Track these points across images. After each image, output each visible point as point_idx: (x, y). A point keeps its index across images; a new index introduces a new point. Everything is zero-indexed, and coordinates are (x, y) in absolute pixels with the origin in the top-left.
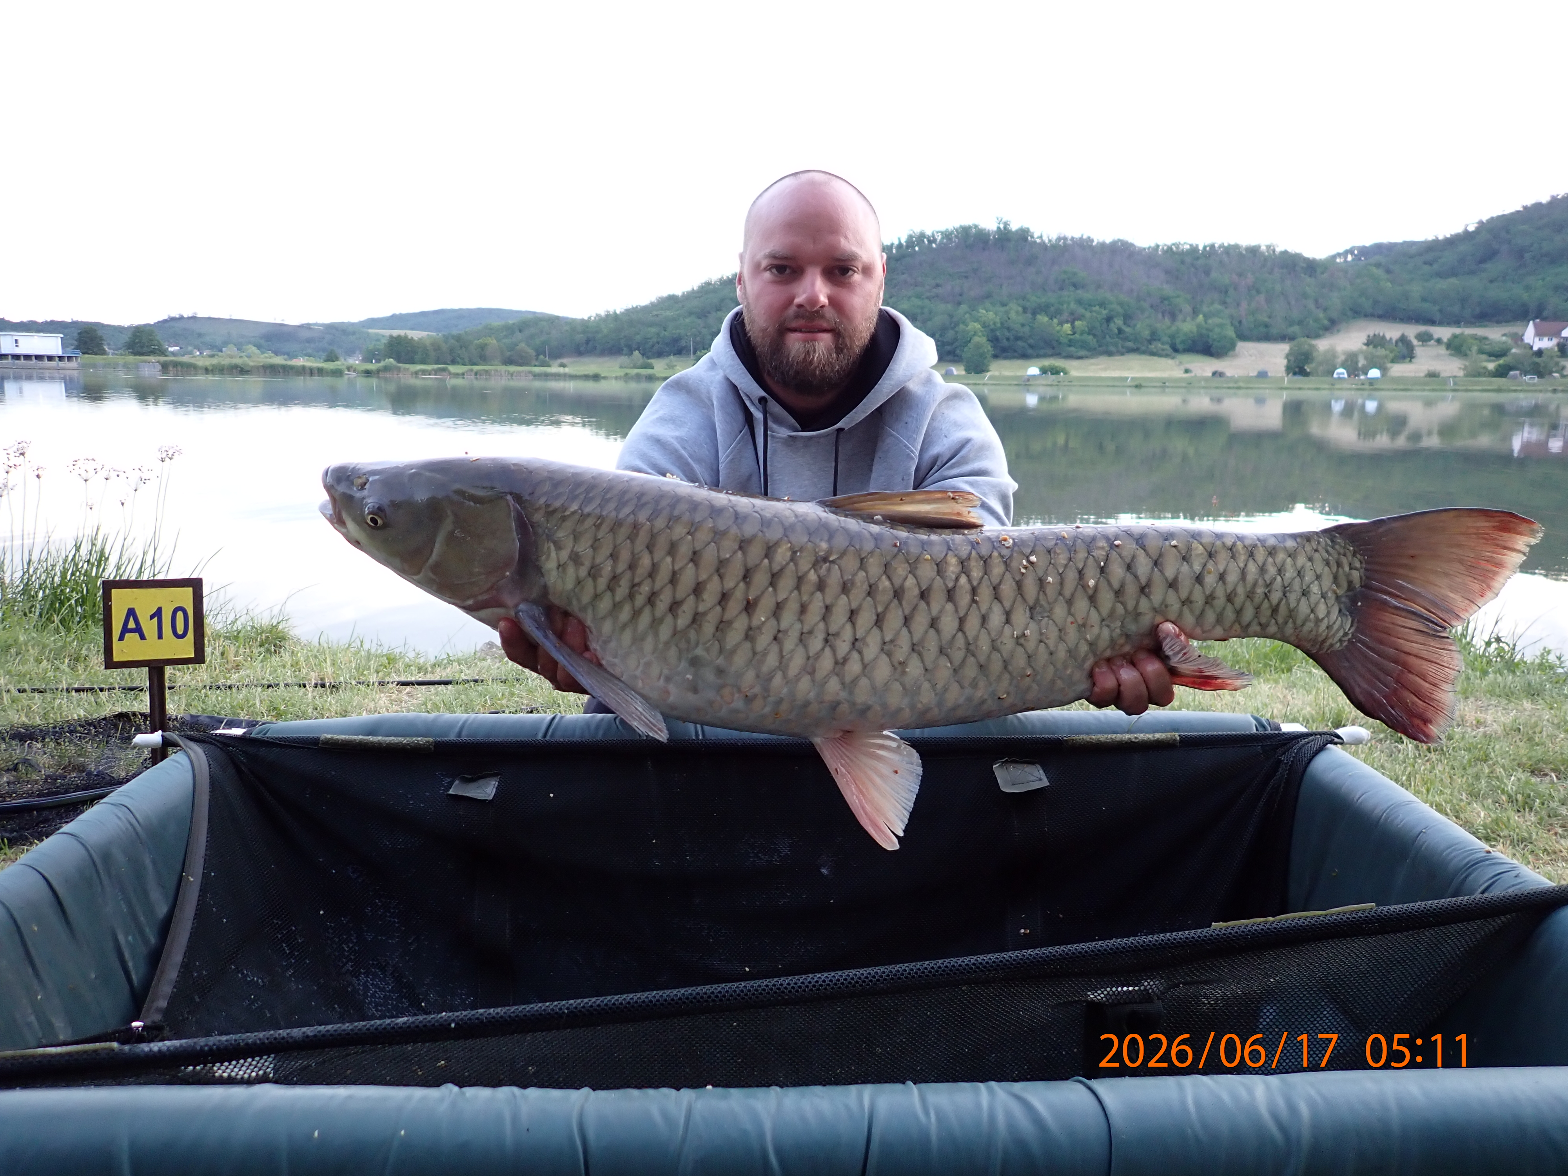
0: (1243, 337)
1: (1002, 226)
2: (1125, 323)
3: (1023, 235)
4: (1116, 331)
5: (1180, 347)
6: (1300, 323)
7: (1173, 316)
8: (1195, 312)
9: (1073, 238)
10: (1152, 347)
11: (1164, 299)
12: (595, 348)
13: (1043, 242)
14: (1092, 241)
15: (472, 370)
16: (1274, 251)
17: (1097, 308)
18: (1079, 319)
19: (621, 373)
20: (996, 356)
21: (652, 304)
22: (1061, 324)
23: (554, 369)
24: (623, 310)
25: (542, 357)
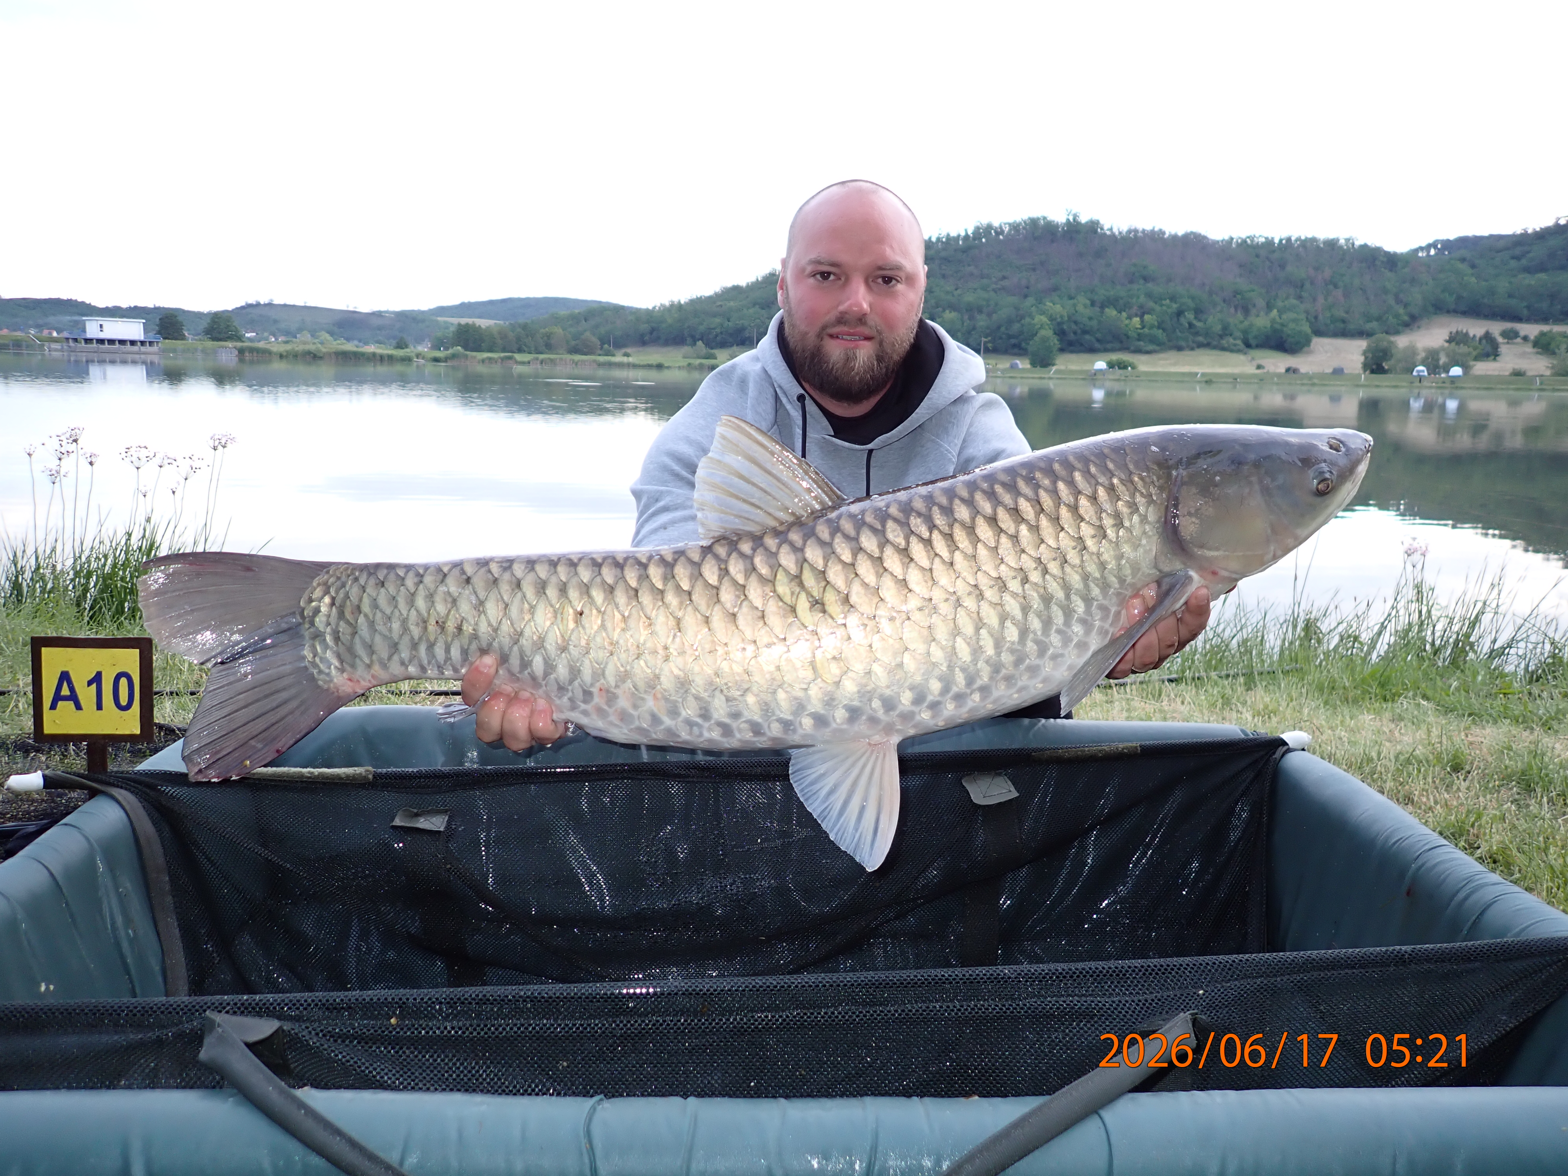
0: (1319, 333)
1: (1071, 220)
2: (1196, 318)
3: (1093, 226)
4: (1187, 325)
5: (1253, 342)
6: (1379, 319)
7: (1246, 311)
8: (1269, 307)
9: (1144, 231)
10: (1224, 342)
11: (1236, 293)
12: (659, 338)
13: (1113, 235)
14: (1164, 233)
15: (537, 359)
16: (1353, 244)
17: (1168, 301)
18: (1148, 313)
19: (684, 362)
20: (1062, 350)
21: (716, 294)
22: (1130, 317)
23: (619, 358)
24: (687, 301)
25: (606, 346)
